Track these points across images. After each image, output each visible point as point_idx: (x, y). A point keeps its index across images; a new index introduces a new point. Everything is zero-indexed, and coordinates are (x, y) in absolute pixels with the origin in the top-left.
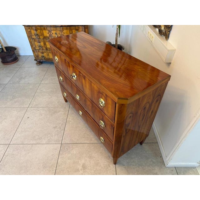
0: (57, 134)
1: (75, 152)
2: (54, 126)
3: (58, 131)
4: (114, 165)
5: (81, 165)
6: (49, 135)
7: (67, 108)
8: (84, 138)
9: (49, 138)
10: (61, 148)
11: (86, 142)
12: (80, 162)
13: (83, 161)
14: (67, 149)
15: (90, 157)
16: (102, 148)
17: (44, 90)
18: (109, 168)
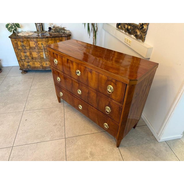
0: (59, 131)
1: (79, 143)
2: (54, 124)
3: (58, 127)
4: (118, 148)
5: (89, 153)
6: (51, 132)
7: (62, 108)
8: (84, 130)
9: (52, 135)
10: (66, 142)
11: (87, 133)
12: (87, 151)
13: (90, 150)
14: (71, 141)
15: (95, 145)
16: (103, 136)
17: (36, 95)
18: (114, 151)
